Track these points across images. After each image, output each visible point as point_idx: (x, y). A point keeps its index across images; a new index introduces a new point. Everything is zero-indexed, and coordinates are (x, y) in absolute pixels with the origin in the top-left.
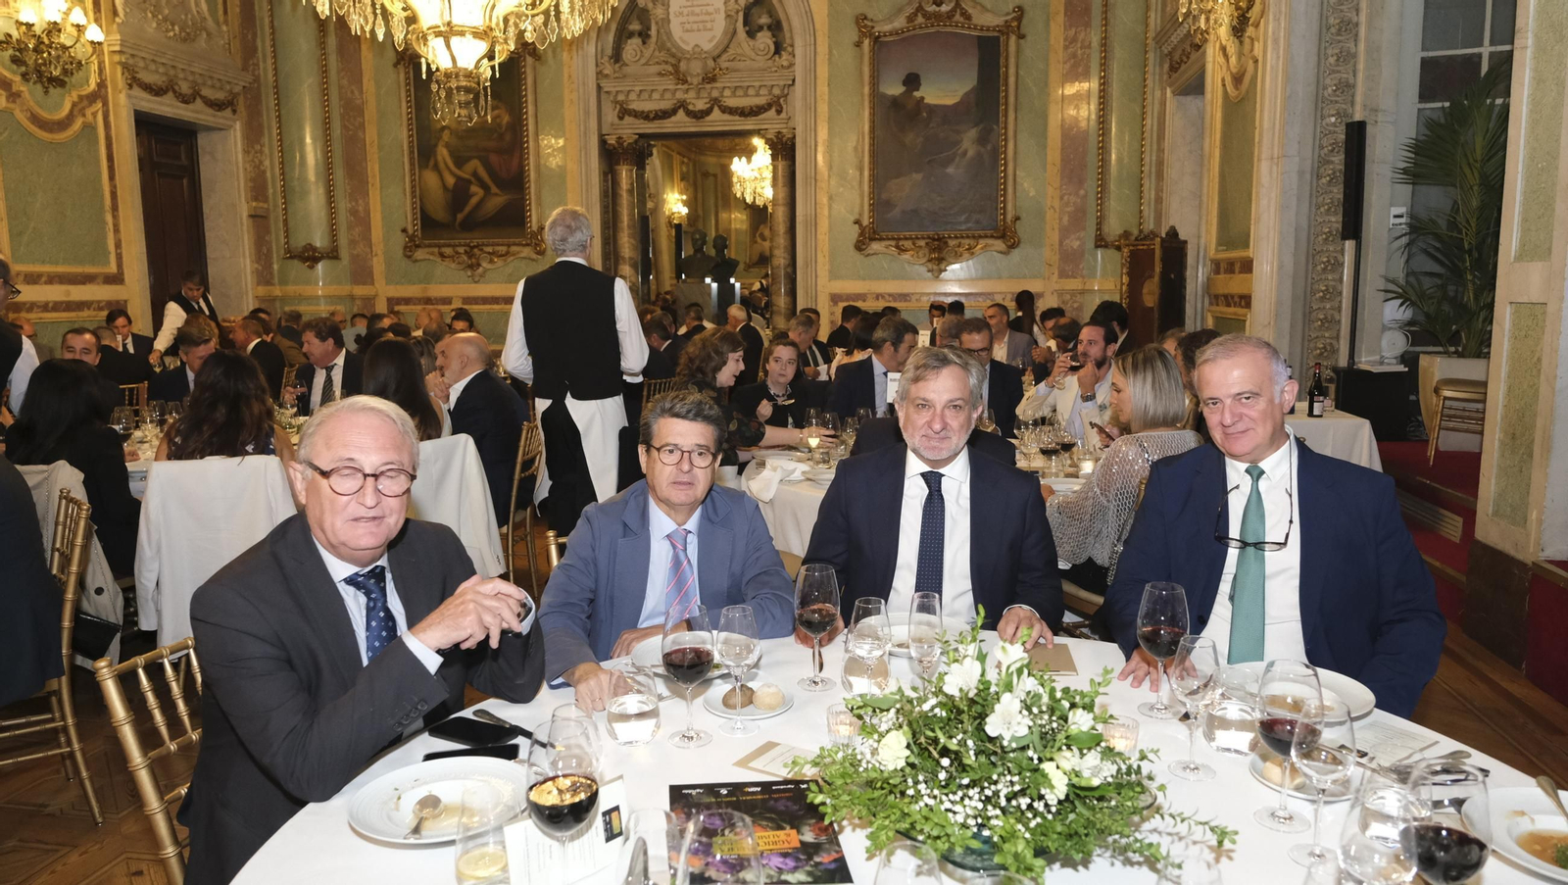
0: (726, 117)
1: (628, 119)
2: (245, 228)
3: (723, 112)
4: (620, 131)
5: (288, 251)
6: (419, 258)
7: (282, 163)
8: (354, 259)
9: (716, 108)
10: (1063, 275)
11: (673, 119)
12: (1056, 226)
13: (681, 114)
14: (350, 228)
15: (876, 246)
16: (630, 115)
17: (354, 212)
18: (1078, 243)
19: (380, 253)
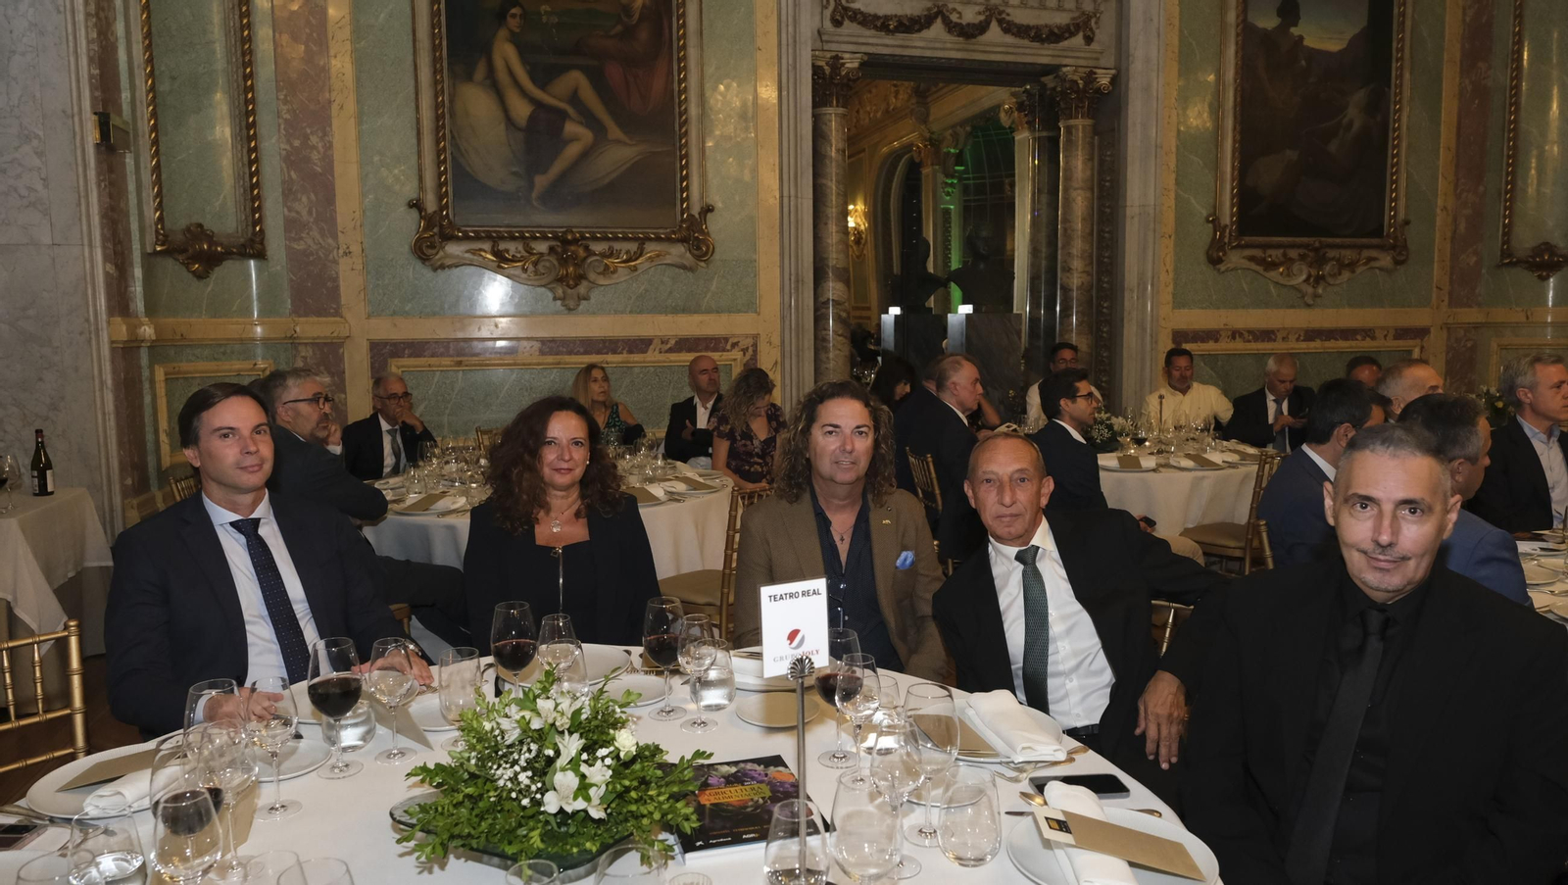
0: (1009, 39)
1: (849, 28)
2: (92, 174)
3: (1006, 31)
4: (834, 47)
5: (163, 237)
6: (448, 262)
7: (148, 35)
8: (298, 260)
9: (994, 27)
10: (1455, 301)
11: (925, 33)
12: (1449, 234)
13: (937, 29)
14: (288, 193)
15: (1235, 258)
16: (853, 19)
17: (294, 160)
18: (1474, 259)
19: (355, 249)
